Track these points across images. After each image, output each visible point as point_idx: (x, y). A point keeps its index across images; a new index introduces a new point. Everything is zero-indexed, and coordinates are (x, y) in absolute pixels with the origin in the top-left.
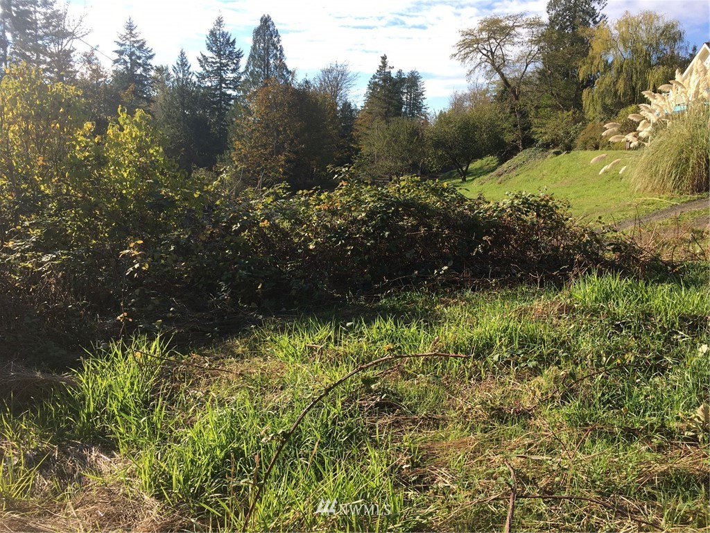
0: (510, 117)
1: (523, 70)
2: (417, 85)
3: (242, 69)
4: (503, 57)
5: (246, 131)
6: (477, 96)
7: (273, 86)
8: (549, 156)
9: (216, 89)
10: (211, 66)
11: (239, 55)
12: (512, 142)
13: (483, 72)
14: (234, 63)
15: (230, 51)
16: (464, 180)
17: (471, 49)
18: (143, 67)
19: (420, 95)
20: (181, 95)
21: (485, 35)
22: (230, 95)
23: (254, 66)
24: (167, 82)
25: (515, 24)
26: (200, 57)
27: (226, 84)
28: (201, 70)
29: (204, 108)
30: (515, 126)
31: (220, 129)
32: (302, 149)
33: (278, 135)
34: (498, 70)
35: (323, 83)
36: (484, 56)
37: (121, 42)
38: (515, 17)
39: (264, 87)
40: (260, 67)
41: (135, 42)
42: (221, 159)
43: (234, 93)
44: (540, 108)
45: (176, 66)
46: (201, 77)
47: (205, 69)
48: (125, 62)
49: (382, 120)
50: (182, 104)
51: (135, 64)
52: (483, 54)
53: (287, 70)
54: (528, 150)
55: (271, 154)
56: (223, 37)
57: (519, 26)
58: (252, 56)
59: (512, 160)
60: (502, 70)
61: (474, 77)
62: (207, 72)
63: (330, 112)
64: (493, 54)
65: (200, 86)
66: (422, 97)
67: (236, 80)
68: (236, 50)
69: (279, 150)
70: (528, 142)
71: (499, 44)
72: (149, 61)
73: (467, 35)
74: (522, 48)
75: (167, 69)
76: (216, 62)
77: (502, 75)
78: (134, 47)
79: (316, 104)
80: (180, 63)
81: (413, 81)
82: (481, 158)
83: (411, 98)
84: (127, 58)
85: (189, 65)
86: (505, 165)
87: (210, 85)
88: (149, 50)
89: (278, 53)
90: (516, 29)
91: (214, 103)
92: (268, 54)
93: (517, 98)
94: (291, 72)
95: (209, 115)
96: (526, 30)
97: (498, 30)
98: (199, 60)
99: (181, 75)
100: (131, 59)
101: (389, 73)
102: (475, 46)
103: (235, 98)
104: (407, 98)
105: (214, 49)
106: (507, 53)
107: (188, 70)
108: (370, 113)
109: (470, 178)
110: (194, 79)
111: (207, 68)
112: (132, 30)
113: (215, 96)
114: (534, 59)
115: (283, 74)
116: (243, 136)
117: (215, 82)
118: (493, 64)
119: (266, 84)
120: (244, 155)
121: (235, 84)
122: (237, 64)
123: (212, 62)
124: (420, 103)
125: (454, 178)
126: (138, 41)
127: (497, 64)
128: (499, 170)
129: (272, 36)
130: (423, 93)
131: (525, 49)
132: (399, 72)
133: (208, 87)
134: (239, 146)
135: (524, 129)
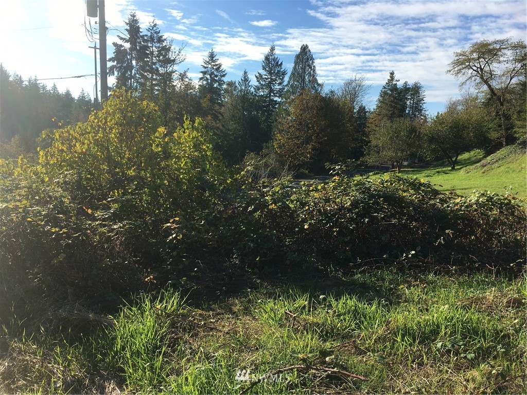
0: (495, 119)
1: (508, 82)
2: (419, 93)
3: (285, 83)
4: (491, 73)
5: (285, 127)
6: (469, 102)
7: (307, 95)
9: (266, 97)
10: (264, 81)
11: (284, 73)
12: (497, 138)
13: (473, 84)
14: (280, 79)
15: (278, 71)
16: (453, 169)
17: (463, 66)
18: (219, 83)
19: (421, 101)
20: (242, 101)
21: (475, 55)
22: (276, 101)
23: (294, 81)
24: (234, 92)
25: (502, 47)
26: (257, 75)
27: (274, 94)
28: (257, 84)
29: (257, 110)
30: (500, 126)
31: (268, 125)
32: (325, 140)
33: (308, 130)
34: (486, 82)
35: (344, 92)
36: (474, 72)
37: (205, 66)
38: (502, 42)
39: (300, 96)
40: (298, 81)
41: (214, 65)
42: (266, 146)
43: (279, 100)
44: (522, 112)
45: (240, 81)
46: (257, 88)
47: (260, 83)
48: (207, 79)
49: (388, 120)
50: (243, 107)
51: (213, 80)
52: (474, 70)
53: (317, 83)
54: (509, 147)
55: (302, 144)
56: (274, 60)
57: (505, 48)
58: (293, 74)
59: (495, 154)
60: (489, 82)
61: (466, 87)
62: (262, 85)
63: (348, 114)
64: (482, 70)
65: (256, 95)
67: (281, 90)
68: (282, 70)
69: (308, 141)
70: (511, 140)
71: (487, 62)
72: (223, 78)
73: (460, 55)
74: (507, 65)
75: (235, 83)
76: (268, 78)
77: (489, 86)
78: (213, 69)
79: (338, 107)
80: (243, 79)
81: (416, 90)
82: (469, 151)
83: (414, 103)
84: (208, 76)
85: (249, 80)
86: (489, 158)
87: (263, 94)
88: (223, 70)
89: (312, 72)
90: (502, 50)
91: (265, 107)
92: (305, 72)
93: (502, 104)
94: (320, 85)
95: (261, 115)
96: (511, 51)
97: (487, 51)
98: (256, 77)
99: (243, 88)
100: (211, 77)
101: (396, 84)
102: (467, 64)
103: (280, 103)
104: (410, 103)
105: (267, 69)
106: (494, 69)
107: (248, 84)
108: (379, 115)
109: (459, 167)
110: (252, 90)
111: (262, 82)
112: (213, 57)
113: (265, 102)
114: (518, 73)
115: (314, 86)
116: (282, 130)
117: (267, 91)
118: (482, 77)
119: (302, 93)
120: (283, 144)
121: (280, 93)
122: (282, 79)
123: (265, 78)
124: (421, 106)
125: (445, 166)
126: (216, 65)
127: (485, 78)
128: (483, 162)
129: (308, 59)
131: (510, 66)
132: (405, 83)
133: (262, 96)
134: (279, 138)
135: (507, 129)
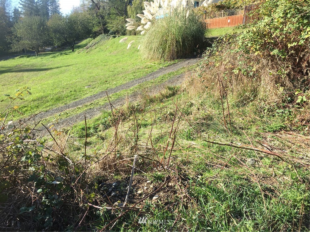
2: (55, 2)
8: (110, 38)
12: (99, 31)
16: (73, 51)
30: (99, 23)
66: (59, 8)
93: (99, 9)
104: (51, 8)
109: (76, 50)
124: (58, 11)
128: (88, 45)
130: (59, 6)
